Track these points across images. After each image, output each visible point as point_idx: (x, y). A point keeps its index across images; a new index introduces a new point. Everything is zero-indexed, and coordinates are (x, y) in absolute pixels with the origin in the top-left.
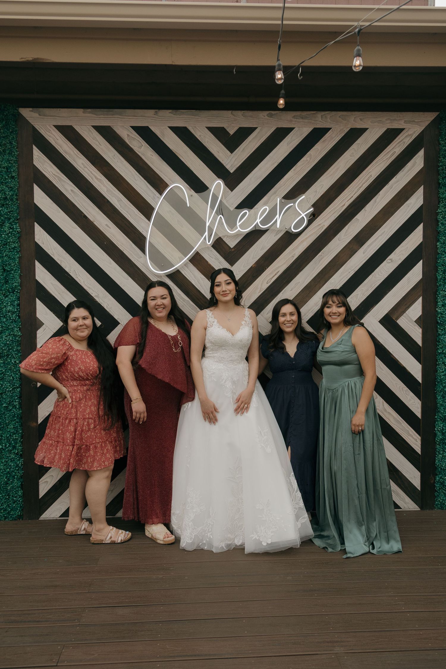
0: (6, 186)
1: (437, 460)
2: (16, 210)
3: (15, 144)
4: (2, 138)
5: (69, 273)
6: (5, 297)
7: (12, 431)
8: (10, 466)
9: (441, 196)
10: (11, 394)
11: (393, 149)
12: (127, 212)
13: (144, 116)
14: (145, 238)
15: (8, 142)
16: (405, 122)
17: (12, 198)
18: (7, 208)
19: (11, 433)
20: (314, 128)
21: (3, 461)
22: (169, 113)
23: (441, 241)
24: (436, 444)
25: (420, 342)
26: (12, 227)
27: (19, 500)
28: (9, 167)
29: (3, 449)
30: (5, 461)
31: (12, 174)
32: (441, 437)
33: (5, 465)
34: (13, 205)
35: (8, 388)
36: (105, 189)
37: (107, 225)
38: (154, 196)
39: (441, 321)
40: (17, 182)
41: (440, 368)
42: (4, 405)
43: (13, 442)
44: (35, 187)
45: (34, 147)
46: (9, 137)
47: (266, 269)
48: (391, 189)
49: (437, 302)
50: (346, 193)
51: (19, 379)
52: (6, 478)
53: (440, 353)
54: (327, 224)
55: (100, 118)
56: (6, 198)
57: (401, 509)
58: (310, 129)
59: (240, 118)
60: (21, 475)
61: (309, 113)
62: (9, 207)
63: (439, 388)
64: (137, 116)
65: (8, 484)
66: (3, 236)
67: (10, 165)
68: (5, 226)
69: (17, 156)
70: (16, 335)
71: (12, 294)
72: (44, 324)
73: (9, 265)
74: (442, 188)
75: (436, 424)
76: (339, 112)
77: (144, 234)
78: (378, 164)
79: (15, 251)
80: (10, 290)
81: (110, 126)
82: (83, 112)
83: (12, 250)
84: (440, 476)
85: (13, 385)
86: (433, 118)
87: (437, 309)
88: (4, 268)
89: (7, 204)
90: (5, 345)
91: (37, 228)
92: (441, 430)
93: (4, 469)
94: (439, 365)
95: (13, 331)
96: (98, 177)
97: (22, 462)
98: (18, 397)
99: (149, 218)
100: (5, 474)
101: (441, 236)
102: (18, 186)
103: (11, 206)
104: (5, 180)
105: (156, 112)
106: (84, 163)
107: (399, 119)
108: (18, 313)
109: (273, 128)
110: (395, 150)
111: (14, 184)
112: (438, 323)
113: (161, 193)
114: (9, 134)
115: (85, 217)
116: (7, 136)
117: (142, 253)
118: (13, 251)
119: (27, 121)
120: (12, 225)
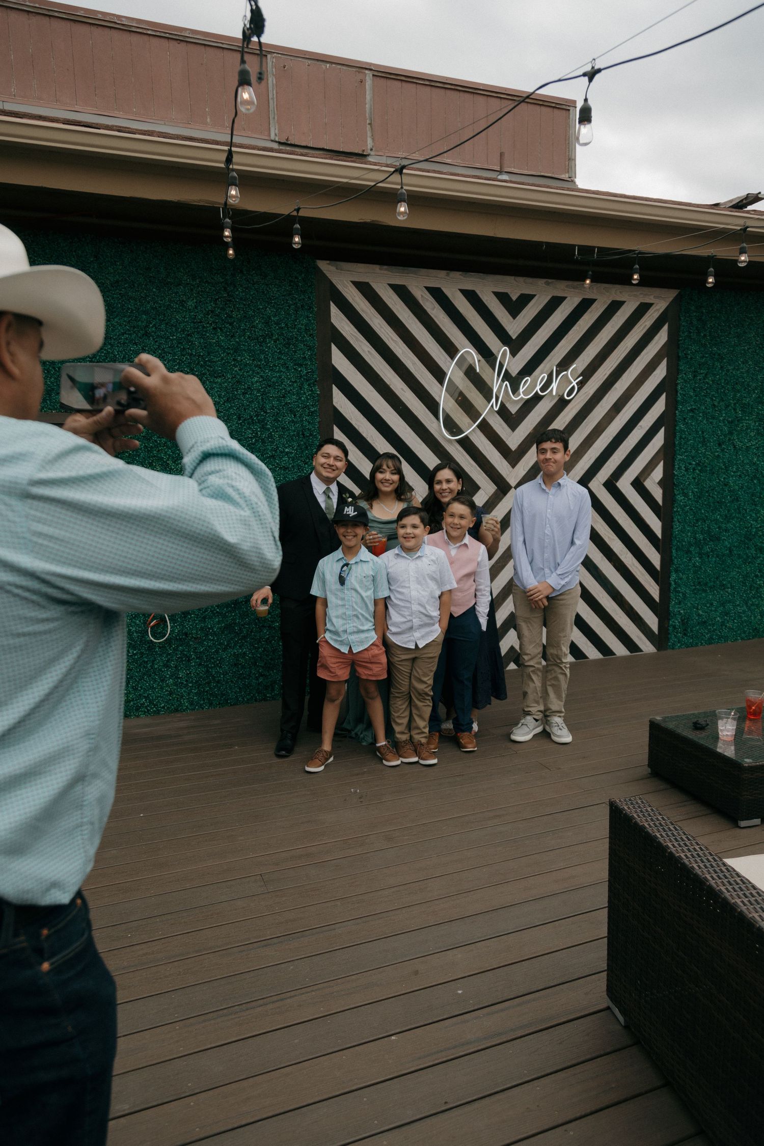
0: (304, 345)
1: (671, 606)
2: (315, 371)
3: (313, 299)
4: (300, 292)
5: (367, 439)
6: (305, 464)
9: (680, 368)
11: (644, 322)
12: (420, 374)
13: (437, 277)
14: (438, 404)
15: (307, 297)
16: (655, 297)
18: (306, 369)
20: (584, 299)
23: (678, 409)
24: (670, 592)
25: (661, 503)
26: (311, 389)
28: (307, 323)
31: (311, 332)
32: (674, 586)
36: (401, 352)
37: (402, 389)
39: (677, 483)
40: (316, 341)
41: (675, 525)
44: (333, 347)
45: (331, 303)
46: (308, 291)
48: (643, 360)
49: (675, 465)
50: (607, 362)
53: (676, 512)
54: (592, 392)
55: (395, 277)
56: (305, 357)
57: (643, 651)
58: (580, 299)
59: (521, 284)
61: (579, 283)
62: (308, 367)
63: (674, 543)
64: (430, 277)
68: (304, 388)
69: (316, 312)
74: (680, 361)
75: (671, 575)
76: (604, 284)
77: (437, 398)
78: (632, 336)
79: (315, 415)
81: (404, 285)
82: (380, 269)
83: (311, 414)
84: (673, 620)
86: (676, 294)
87: (674, 472)
88: (303, 433)
89: (306, 365)
91: (336, 391)
92: (675, 580)
94: (674, 522)
96: (394, 339)
99: (441, 382)
101: (679, 405)
102: (316, 345)
103: (311, 366)
104: (305, 339)
105: (448, 273)
106: (380, 323)
107: (651, 293)
109: (550, 296)
110: (646, 323)
111: (313, 343)
112: (674, 484)
113: (453, 359)
114: (307, 288)
115: (383, 380)
116: (305, 290)
117: (436, 420)
119: (324, 275)
120: (311, 387)
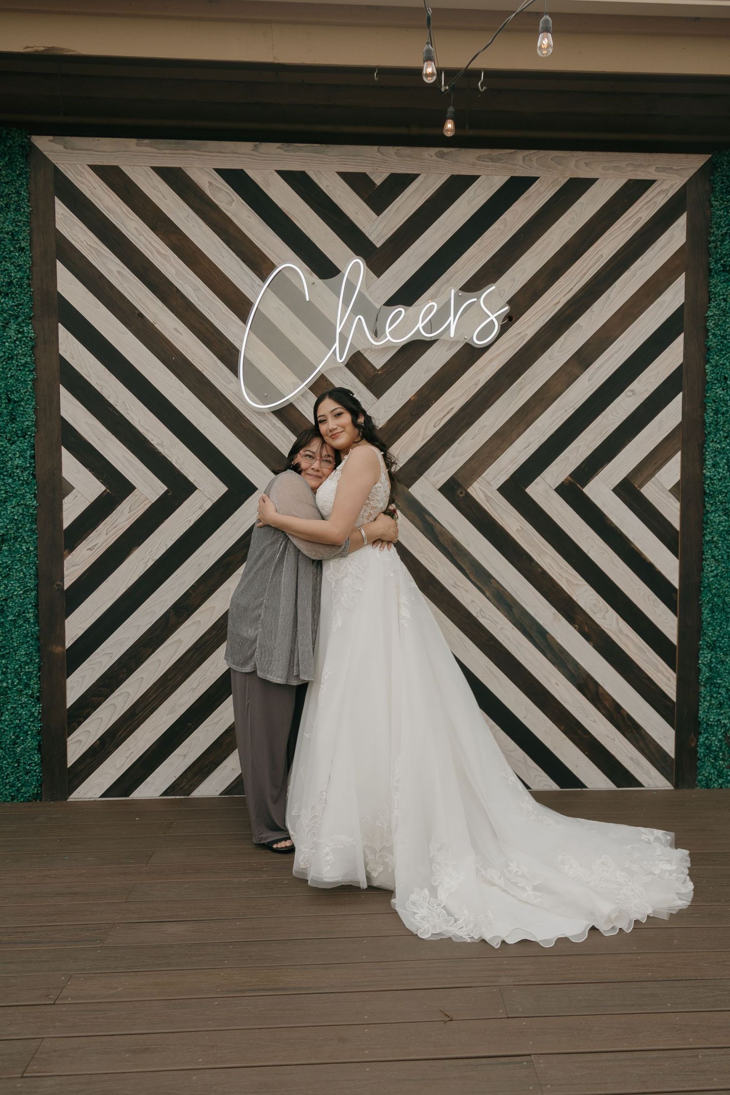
0: (11, 264)
1: (701, 710)
2: (28, 302)
3: (25, 194)
4: (4, 185)
5: (116, 407)
6: (12, 444)
7: (23, 660)
8: (21, 715)
9: (712, 290)
10: (21, 601)
11: (636, 213)
12: (209, 308)
13: (237, 153)
14: (238, 351)
15: (14, 191)
16: (659, 169)
17: (21, 283)
18: (13, 299)
19: (22, 662)
20: (512, 178)
21: (9, 707)
22: (277, 148)
23: (711, 362)
24: (700, 685)
25: (677, 525)
26: (21, 330)
27: (36, 770)
28: (16, 232)
29: (9, 689)
30: (12, 707)
31: (21, 245)
32: (708, 674)
33: (12, 714)
34: (22, 295)
35: (16, 590)
36: (173, 271)
37: (175, 329)
38: (252, 284)
39: (710, 491)
40: (30, 257)
41: (708, 565)
42: (10, 618)
43: (24, 677)
44: (59, 265)
45: (57, 200)
46: (16, 182)
47: (432, 403)
48: (635, 276)
49: (705, 460)
50: (562, 282)
51: (34, 575)
52: (14, 734)
53: (708, 542)
54: (530, 332)
55: (164, 155)
56: (12, 282)
57: (643, 786)
58: (506, 179)
59: (391, 158)
60: (38, 730)
61: (503, 153)
62: (17, 297)
63: (706, 597)
64: (224, 153)
65: (16, 743)
66: (7, 344)
67: (17, 229)
68: (10, 329)
69: (30, 213)
70: (29, 505)
71: (22, 438)
72: (74, 488)
73: (17, 392)
74: (713, 277)
75: (701, 654)
76: (551, 152)
77: (235, 343)
78: (612, 238)
79: (27, 369)
80: (19, 432)
81: (180, 168)
82: (137, 145)
83: (22, 368)
84: (706, 735)
85: (24, 586)
86: (702, 164)
87: (704, 471)
88: (8, 397)
89: (12, 293)
90: (12, 520)
91: (63, 334)
92: (708, 663)
93: (11, 721)
94: (706, 561)
95: (24, 499)
96: (162, 252)
97: (39, 710)
98: (33, 606)
99: (244, 318)
100: (12, 727)
101: (712, 354)
102: (30, 263)
103: (20, 295)
104: (10, 254)
105: (255, 146)
106: (137, 227)
107: (647, 164)
108: (32, 469)
109: (445, 175)
110: (640, 215)
111: (24, 261)
112: (705, 493)
113: (263, 279)
114: (15, 178)
115: (141, 315)
116: (12, 181)
117: (234, 375)
118: (23, 370)
119: (45, 158)
120: (22, 327)
